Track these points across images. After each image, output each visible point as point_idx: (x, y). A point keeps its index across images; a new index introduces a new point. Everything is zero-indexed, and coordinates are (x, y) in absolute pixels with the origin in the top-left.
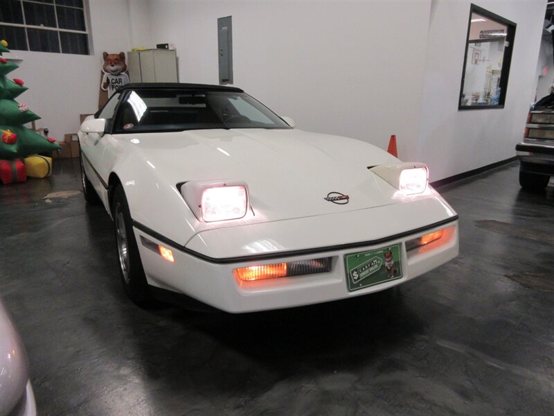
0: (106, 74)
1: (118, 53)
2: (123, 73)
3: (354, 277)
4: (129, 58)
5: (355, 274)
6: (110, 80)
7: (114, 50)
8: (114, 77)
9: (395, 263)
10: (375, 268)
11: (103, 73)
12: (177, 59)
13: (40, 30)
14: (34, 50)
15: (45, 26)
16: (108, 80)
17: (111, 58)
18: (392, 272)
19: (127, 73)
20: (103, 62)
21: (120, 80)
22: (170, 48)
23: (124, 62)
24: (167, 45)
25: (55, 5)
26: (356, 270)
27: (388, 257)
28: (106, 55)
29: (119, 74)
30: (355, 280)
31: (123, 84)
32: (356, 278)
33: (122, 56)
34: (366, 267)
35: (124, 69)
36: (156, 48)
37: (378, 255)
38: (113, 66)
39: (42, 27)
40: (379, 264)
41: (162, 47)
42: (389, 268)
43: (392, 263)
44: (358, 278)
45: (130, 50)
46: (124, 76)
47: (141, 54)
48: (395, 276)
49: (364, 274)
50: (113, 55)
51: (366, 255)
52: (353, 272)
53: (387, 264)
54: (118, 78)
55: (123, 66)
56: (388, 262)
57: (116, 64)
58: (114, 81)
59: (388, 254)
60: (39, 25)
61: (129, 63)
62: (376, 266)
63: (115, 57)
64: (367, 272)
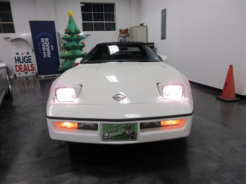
0: (120, 37)
1: (126, 29)
2: (127, 37)
3: (105, 135)
4: (129, 31)
5: (106, 133)
6: (122, 40)
7: (124, 28)
8: (124, 39)
9: (132, 132)
10: (119, 133)
11: (119, 38)
12: (147, 30)
13: (98, 23)
14: (96, 31)
15: (100, 21)
16: (121, 40)
17: (122, 31)
18: (130, 136)
19: (129, 37)
20: (119, 33)
21: (126, 40)
22: (145, 25)
23: (128, 32)
24: (143, 24)
25: (104, 13)
26: (107, 132)
27: (128, 129)
28: (120, 30)
29: (126, 37)
30: (106, 137)
31: (127, 41)
32: (107, 136)
33: (127, 30)
34: (114, 131)
35: (128, 35)
36: (139, 25)
37: (121, 127)
38: (123, 34)
39: (99, 22)
40: (121, 131)
41: (142, 25)
42: (128, 134)
43: (131, 132)
44: (108, 136)
45: (130, 28)
46: (127, 38)
47: (133, 29)
48: (132, 139)
49: (111, 135)
50: (123, 30)
51: (114, 126)
52: (105, 133)
53: (127, 132)
54: (125, 39)
55: (127, 34)
56: (128, 131)
57: (124, 33)
58: (123, 40)
59: (128, 127)
60: (98, 21)
61: (130, 33)
62: (120, 132)
63: (124, 31)
64: (114, 134)
